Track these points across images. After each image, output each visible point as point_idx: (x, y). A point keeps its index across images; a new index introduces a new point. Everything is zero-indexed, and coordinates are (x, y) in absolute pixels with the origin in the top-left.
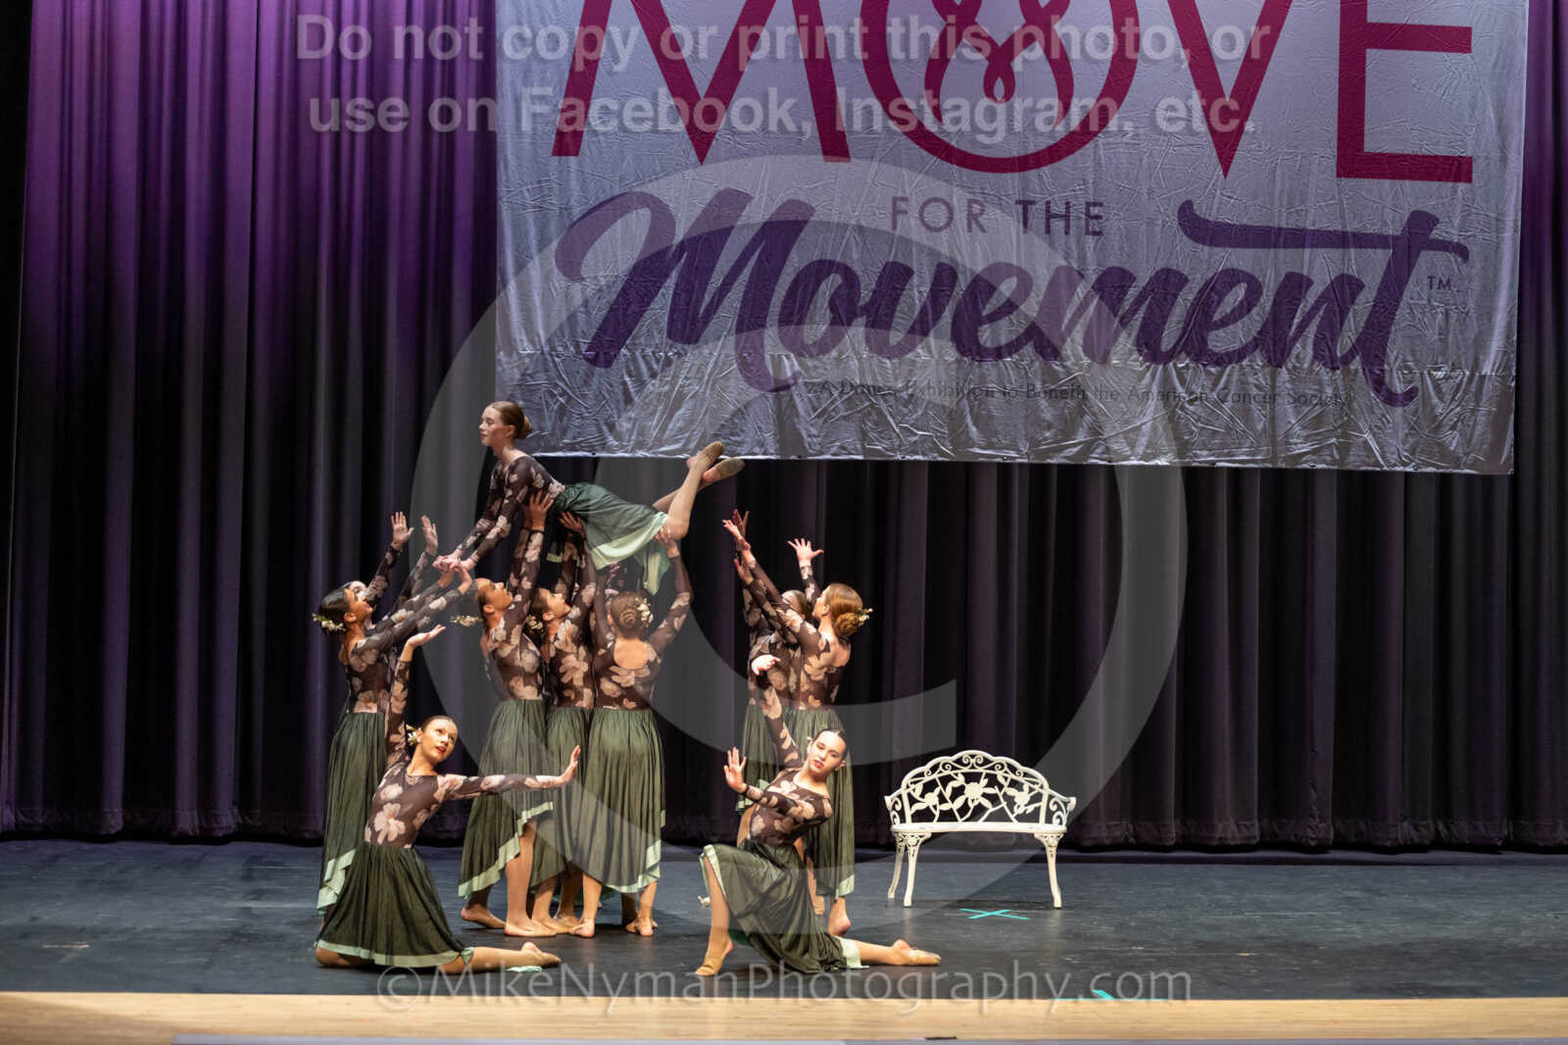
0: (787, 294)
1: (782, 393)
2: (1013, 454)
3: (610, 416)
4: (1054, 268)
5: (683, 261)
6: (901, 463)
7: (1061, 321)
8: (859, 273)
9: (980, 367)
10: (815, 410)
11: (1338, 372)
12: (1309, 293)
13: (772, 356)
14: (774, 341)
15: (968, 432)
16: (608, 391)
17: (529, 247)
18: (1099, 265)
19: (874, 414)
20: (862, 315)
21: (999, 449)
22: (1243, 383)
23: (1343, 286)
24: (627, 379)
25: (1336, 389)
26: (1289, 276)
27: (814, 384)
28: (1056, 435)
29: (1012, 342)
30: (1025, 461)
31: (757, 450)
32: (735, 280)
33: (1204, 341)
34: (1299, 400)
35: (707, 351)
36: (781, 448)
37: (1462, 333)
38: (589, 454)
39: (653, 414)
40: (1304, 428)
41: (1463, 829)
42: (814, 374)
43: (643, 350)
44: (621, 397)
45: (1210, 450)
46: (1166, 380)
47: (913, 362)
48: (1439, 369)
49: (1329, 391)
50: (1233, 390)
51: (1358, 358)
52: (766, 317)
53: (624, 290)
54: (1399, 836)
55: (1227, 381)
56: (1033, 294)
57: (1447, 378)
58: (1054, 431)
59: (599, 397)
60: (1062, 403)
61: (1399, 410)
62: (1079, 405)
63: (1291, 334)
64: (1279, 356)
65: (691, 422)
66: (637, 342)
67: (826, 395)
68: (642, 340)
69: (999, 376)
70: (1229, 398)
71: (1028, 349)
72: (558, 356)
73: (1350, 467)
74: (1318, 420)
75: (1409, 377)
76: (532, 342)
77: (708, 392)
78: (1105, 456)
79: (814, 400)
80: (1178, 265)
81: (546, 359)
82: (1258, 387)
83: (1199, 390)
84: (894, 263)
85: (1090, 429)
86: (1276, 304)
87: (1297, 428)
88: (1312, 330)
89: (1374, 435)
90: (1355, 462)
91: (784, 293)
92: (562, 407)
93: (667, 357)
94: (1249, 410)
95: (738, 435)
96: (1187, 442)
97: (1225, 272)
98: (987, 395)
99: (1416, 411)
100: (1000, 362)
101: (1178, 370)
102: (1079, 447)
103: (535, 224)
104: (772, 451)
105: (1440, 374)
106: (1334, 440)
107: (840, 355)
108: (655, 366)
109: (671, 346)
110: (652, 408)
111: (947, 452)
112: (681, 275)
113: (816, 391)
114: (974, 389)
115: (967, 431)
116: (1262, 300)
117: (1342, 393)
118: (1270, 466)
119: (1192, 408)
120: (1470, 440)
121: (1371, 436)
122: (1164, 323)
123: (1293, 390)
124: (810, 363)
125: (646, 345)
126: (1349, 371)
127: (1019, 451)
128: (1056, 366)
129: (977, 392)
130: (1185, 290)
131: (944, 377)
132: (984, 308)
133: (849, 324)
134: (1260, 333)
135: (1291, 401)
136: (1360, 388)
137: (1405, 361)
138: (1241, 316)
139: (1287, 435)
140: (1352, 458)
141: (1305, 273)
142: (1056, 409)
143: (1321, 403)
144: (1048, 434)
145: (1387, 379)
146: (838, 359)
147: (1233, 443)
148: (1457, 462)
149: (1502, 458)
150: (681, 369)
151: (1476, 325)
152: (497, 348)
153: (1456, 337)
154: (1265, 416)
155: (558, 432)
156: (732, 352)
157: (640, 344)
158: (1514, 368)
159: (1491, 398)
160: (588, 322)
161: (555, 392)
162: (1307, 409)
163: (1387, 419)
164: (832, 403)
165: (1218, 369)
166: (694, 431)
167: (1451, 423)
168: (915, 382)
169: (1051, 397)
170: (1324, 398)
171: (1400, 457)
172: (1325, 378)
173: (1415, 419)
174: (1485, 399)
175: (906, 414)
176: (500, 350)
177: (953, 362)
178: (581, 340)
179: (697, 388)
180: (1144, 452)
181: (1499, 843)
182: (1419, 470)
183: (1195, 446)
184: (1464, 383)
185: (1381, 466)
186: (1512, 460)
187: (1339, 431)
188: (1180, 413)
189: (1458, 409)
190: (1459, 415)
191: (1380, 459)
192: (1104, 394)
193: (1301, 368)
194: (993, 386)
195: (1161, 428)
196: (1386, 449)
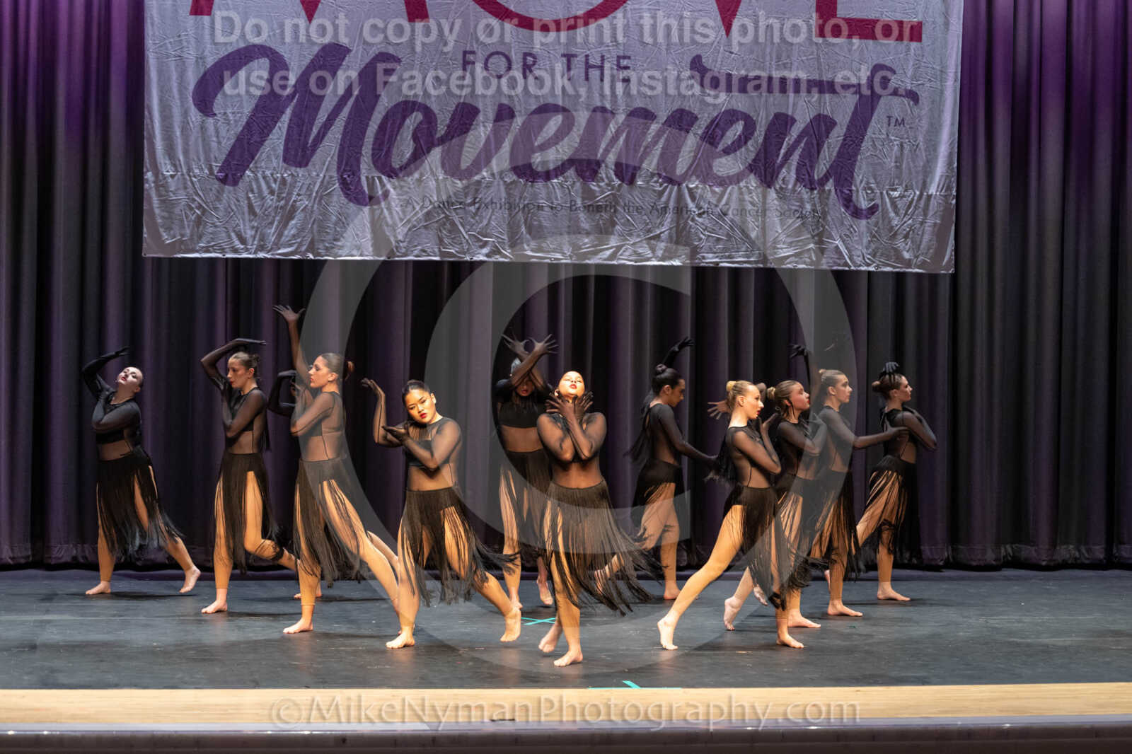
0: (379, 127)
1: (375, 207)
2: (559, 256)
3: (238, 225)
4: (592, 108)
5: (295, 101)
6: (467, 262)
7: (598, 150)
8: (436, 111)
9: (532, 186)
10: (401, 220)
11: (815, 192)
12: (793, 129)
13: (367, 177)
14: (369, 166)
16: (236, 205)
17: (170, 90)
18: (627, 105)
19: (448, 224)
20: (439, 145)
21: (549, 252)
22: (741, 200)
23: (819, 125)
24: (251, 195)
25: (814, 205)
26: (775, 115)
28: (592, 241)
29: (558, 167)
30: (569, 261)
31: (355, 252)
32: (337, 115)
33: (710, 167)
34: (784, 214)
35: (314, 173)
36: (375, 251)
37: (914, 162)
38: (220, 256)
39: (272, 223)
40: (788, 236)
42: (400, 192)
43: (264, 172)
44: (246, 209)
45: (715, 253)
46: (680, 198)
48: (895, 190)
51: (831, 181)
52: (362, 146)
53: (248, 125)
55: (729, 199)
56: (575, 129)
57: (901, 197)
58: (592, 237)
59: (228, 210)
60: (598, 215)
61: (864, 222)
62: (611, 217)
63: (779, 161)
64: (769, 179)
65: (301, 230)
67: (410, 208)
68: (263, 164)
69: (548, 193)
70: (730, 212)
71: (571, 173)
72: (195, 177)
74: (798, 232)
75: (871, 196)
76: (174, 165)
77: (316, 206)
78: (632, 258)
79: (400, 213)
80: (690, 106)
81: (184, 179)
82: (751, 203)
83: (706, 206)
84: (464, 103)
85: (620, 236)
86: (765, 139)
87: (782, 237)
88: (795, 157)
89: (843, 241)
90: (829, 263)
91: (376, 127)
92: (199, 218)
93: (282, 175)
94: (746, 220)
95: (339, 240)
96: (696, 247)
97: (727, 112)
98: (538, 209)
99: (877, 222)
100: (549, 183)
101: (690, 190)
102: (611, 251)
103: (176, 68)
104: (367, 253)
105: (896, 194)
106: (812, 245)
107: (421, 178)
108: (273, 185)
109: (285, 171)
110: (271, 218)
111: (507, 256)
112: (294, 114)
113: (401, 206)
114: (528, 204)
115: (522, 237)
116: (756, 134)
118: (761, 266)
119: (700, 220)
120: (920, 245)
121: (841, 243)
122: (680, 152)
123: (781, 208)
124: (398, 183)
125: (266, 168)
126: (824, 190)
127: (563, 254)
128: (593, 186)
129: (530, 206)
130: (695, 126)
131: (504, 195)
132: (536, 139)
133: (429, 152)
134: (754, 160)
135: (778, 214)
136: (834, 205)
137: (868, 183)
138: (740, 147)
139: (775, 241)
140: (824, 261)
141: (790, 113)
142: (592, 219)
143: (802, 217)
144: (586, 240)
145: (854, 195)
146: (420, 181)
147: (733, 248)
148: (908, 263)
149: (946, 259)
150: (294, 187)
151: (924, 155)
152: (145, 170)
153: (908, 162)
154: (758, 227)
155: (195, 237)
156: (335, 174)
157: (261, 167)
158: (955, 189)
159: (936, 213)
160: (219, 149)
161: (193, 206)
162: (791, 221)
163: (854, 229)
164: (415, 214)
165: (721, 189)
166: (304, 237)
167: (905, 232)
168: (481, 199)
169: (589, 211)
170: (804, 212)
171: (864, 259)
172: (806, 196)
173: (876, 229)
174: (931, 213)
175: (474, 224)
176: (148, 171)
177: (511, 183)
178: (214, 164)
179: (307, 203)
180: (663, 255)
181: (941, 563)
182: (879, 270)
183: (703, 250)
184: (915, 202)
185: (849, 267)
186: (953, 262)
187: (816, 238)
188: (691, 223)
189: (910, 221)
190: (911, 226)
191: (849, 262)
192: (631, 208)
193: (786, 189)
194: (542, 202)
195: (674, 235)
196: (853, 253)
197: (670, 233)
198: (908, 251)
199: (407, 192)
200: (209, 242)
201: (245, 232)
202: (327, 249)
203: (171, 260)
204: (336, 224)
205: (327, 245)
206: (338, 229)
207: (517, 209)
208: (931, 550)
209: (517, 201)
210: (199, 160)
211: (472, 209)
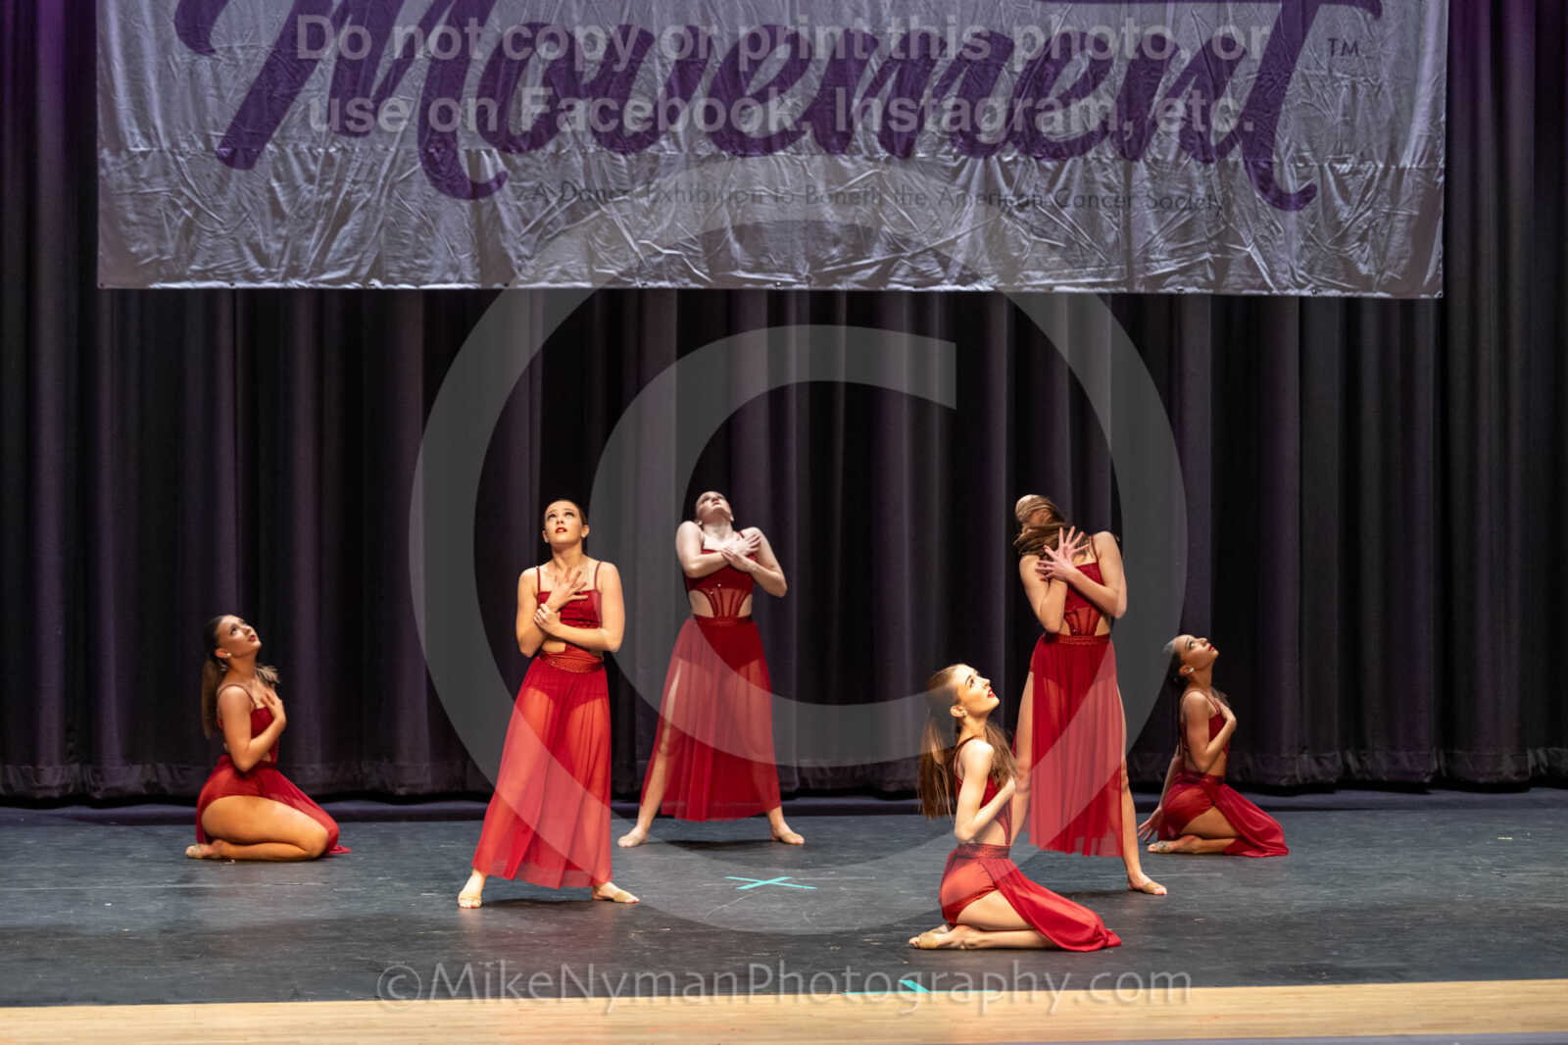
1: (482, 201)
2: (789, 278)
3: (254, 233)
6: (641, 293)
9: (742, 162)
10: (526, 222)
11: (1212, 166)
13: (468, 152)
15: (729, 250)
16: (250, 200)
17: (138, 10)
19: (605, 231)
21: (771, 272)
22: (1088, 181)
24: (275, 184)
25: (1210, 188)
27: (524, 188)
28: (844, 252)
30: (805, 287)
31: (450, 276)
34: (1162, 204)
35: (380, 147)
36: (481, 273)
37: (1374, 113)
38: (226, 285)
39: (310, 230)
40: (1168, 240)
41: (1380, 763)
42: (524, 175)
43: (296, 146)
44: (267, 207)
45: (1046, 270)
46: (988, 177)
47: (656, 158)
48: (1344, 161)
49: (1201, 191)
50: (1075, 191)
54: (1297, 772)
55: (1069, 180)
57: (1354, 172)
58: (842, 246)
59: (237, 210)
60: (852, 209)
61: (1293, 215)
62: (875, 212)
65: (360, 241)
66: (288, 134)
67: (540, 202)
68: (295, 130)
69: (769, 175)
70: (1071, 201)
72: (181, 155)
73: (1230, 291)
74: (1186, 230)
75: (1305, 171)
76: (147, 136)
77: (383, 200)
78: (910, 280)
79: (524, 210)
81: (165, 159)
82: (1104, 184)
83: (1031, 192)
85: (889, 244)
87: (1160, 242)
89: (1259, 247)
90: (1236, 284)
92: (189, 222)
93: (327, 150)
94: (1098, 215)
95: (424, 257)
96: (1016, 258)
98: (754, 201)
99: (1315, 216)
100: (770, 158)
101: (1004, 166)
102: (876, 268)
104: (470, 278)
105: (1345, 168)
106: (1207, 255)
107: (558, 151)
108: (312, 167)
109: (332, 144)
110: (310, 221)
111: (701, 277)
113: (526, 198)
114: (736, 192)
115: (727, 248)
117: (1218, 193)
118: (1125, 290)
119: (1022, 215)
120: (1383, 256)
121: (1256, 250)
123: (1154, 190)
124: (518, 160)
125: (300, 139)
126: (1226, 161)
127: (796, 275)
128: (844, 161)
129: (741, 196)
135: (1151, 204)
136: (1243, 187)
137: (1299, 150)
139: (1147, 250)
140: (1232, 280)
142: (844, 217)
143: (1191, 208)
144: (834, 251)
145: (1276, 171)
146: (556, 156)
147: (1076, 261)
148: (1367, 282)
149: (1428, 277)
150: (347, 169)
151: (1391, 101)
152: (99, 145)
153: (1366, 118)
154: (1118, 225)
155: (184, 255)
156: (415, 148)
157: (294, 139)
158: (1442, 159)
159: (1410, 199)
160: (220, 108)
161: (179, 202)
162: (1173, 215)
163: (1277, 228)
164: (549, 213)
165: (1056, 163)
166: (364, 253)
167: (1360, 232)
168: (658, 186)
169: (837, 202)
170: (1194, 201)
171: (1294, 277)
172: (1196, 174)
173: (1313, 226)
174: (1404, 199)
175: (646, 228)
176: (101, 148)
177: (708, 158)
178: (212, 133)
179: (369, 195)
180: (961, 274)
181: (1427, 780)
182: (1319, 294)
183: (1025, 267)
184: (1376, 179)
185: (1271, 289)
186: (1441, 279)
187: (1214, 243)
188: (1006, 221)
189: (1369, 213)
190: (1370, 220)
191: (1268, 281)
192: (907, 198)
193: (1164, 161)
194: (761, 189)
195: (981, 242)
196: (1276, 267)
197: (971, 237)
198: (1366, 263)
199: (537, 176)
200: (206, 263)
201: (267, 246)
202: (403, 271)
203: (145, 294)
204: (418, 230)
205: (404, 265)
206: (422, 238)
207: (719, 200)
208: (1409, 757)
209: (719, 187)
210: (190, 128)
211: (644, 201)
